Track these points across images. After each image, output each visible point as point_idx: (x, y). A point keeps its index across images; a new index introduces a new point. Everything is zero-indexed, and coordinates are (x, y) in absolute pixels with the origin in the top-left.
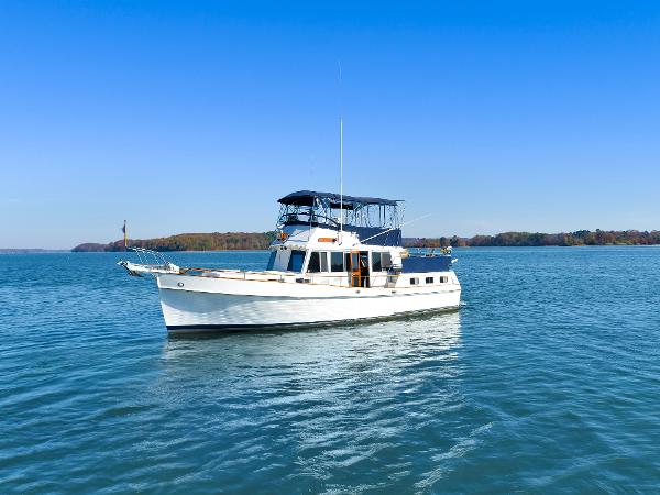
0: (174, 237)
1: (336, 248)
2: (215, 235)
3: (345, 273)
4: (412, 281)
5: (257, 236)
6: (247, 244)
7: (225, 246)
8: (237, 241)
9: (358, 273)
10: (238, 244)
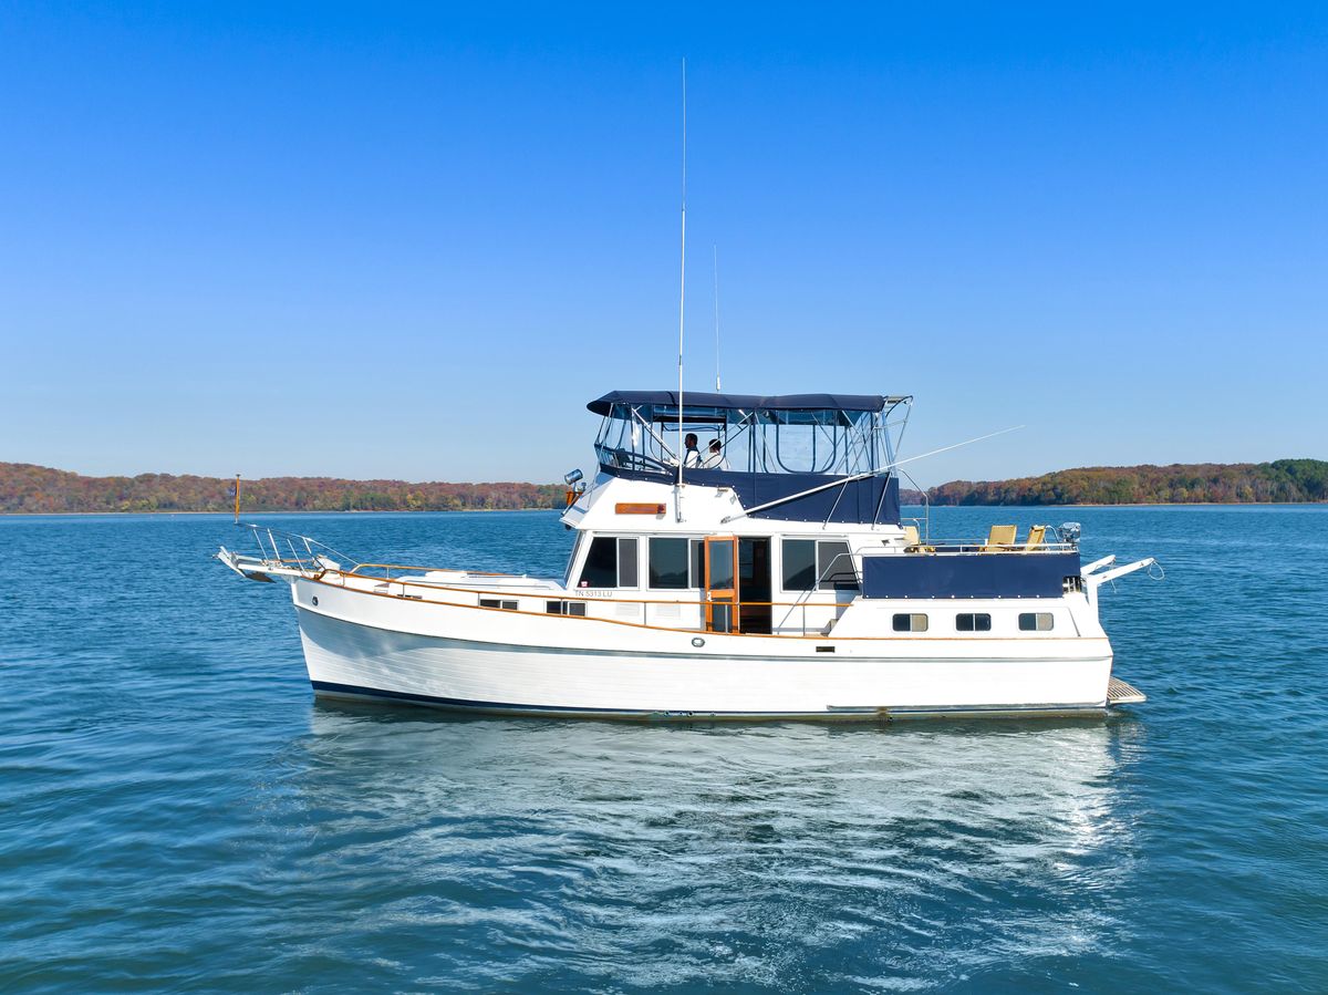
0: (1053, 476)
1: (666, 526)
2: (1143, 470)
3: (693, 594)
4: (901, 622)
5: (1248, 470)
6: (1220, 489)
7: (1166, 493)
8: (1193, 484)
9: (733, 593)
10: (1198, 490)
